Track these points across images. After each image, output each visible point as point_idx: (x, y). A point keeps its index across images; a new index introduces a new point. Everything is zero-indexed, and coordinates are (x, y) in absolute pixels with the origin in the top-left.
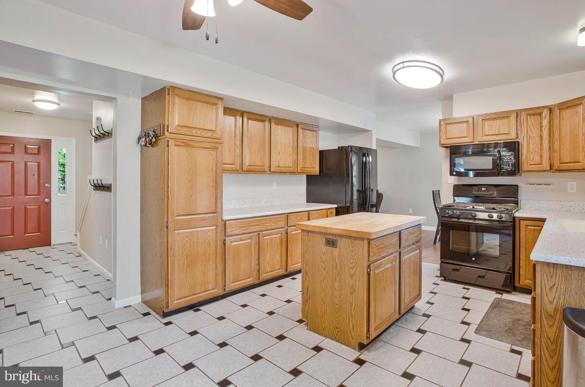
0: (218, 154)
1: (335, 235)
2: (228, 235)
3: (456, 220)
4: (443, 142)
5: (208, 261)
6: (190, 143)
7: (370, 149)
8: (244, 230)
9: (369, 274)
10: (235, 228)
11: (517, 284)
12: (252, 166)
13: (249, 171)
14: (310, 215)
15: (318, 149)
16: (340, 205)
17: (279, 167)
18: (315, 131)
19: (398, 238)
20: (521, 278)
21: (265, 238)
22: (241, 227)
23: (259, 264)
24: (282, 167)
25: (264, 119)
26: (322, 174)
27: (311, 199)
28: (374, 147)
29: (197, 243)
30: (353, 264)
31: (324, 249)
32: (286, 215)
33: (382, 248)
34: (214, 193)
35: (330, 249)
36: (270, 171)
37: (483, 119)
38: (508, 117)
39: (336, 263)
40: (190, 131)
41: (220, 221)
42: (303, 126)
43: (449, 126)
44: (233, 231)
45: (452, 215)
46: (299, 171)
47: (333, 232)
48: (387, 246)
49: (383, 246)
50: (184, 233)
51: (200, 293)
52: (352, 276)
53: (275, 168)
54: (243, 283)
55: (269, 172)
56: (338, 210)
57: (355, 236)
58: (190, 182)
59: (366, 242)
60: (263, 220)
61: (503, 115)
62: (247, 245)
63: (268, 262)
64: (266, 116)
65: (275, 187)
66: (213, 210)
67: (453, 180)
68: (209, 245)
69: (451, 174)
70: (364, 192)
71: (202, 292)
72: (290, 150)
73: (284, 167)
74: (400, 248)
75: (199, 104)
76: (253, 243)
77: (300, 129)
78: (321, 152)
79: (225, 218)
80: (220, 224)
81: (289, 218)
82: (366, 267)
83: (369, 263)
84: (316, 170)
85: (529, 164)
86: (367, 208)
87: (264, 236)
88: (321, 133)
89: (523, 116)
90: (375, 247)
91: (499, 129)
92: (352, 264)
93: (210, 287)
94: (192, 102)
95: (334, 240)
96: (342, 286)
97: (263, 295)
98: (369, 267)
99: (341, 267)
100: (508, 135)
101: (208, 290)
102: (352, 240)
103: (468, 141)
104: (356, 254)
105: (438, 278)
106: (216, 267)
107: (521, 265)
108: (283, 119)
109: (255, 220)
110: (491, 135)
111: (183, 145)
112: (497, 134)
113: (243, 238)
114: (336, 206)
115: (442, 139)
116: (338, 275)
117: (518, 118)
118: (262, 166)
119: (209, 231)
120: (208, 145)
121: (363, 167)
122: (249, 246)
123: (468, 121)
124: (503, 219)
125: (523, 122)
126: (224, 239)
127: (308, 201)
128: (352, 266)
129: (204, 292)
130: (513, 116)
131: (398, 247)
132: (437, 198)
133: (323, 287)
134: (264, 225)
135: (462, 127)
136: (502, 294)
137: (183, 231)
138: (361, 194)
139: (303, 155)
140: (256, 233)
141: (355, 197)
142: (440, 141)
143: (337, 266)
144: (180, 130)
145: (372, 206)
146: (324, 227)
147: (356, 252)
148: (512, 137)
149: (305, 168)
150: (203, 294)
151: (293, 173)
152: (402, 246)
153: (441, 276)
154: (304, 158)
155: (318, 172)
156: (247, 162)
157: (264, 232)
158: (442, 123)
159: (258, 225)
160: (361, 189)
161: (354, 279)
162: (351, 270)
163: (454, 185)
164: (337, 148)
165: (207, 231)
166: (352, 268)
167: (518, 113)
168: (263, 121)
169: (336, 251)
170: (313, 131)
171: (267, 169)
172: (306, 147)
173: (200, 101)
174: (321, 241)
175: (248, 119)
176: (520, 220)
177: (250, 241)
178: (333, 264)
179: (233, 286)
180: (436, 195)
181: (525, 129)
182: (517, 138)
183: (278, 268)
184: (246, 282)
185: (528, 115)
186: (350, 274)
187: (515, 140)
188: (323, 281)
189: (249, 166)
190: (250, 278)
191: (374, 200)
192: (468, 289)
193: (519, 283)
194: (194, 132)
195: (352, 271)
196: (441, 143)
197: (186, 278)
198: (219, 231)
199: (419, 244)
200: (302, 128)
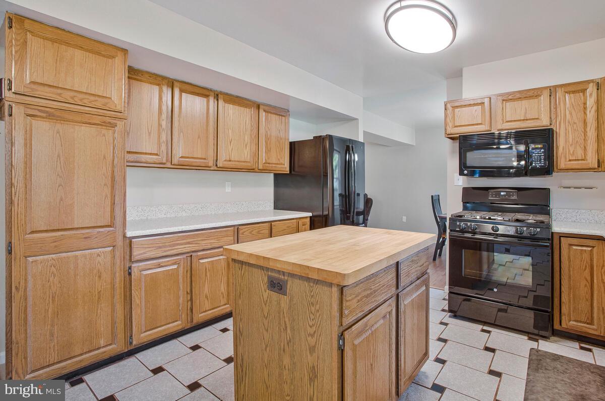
0: (116, 135)
1: (284, 273)
2: (135, 260)
3: (469, 235)
4: (450, 130)
5: (98, 301)
6: (58, 113)
7: (356, 141)
8: (165, 251)
9: (342, 351)
10: (147, 250)
11: (557, 326)
12: (188, 158)
13: (182, 166)
14: (273, 227)
15: (289, 139)
16: (315, 214)
17: (230, 161)
18: (284, 116)
19: (394, 274)
20: (563, 318)
21: (202, 261)
22: (160, 247)
23: (191, 299)
24: (235, 161)
25: (208, 93)
26: (293, 173)
27: (279, 204)
28: (361, 139)
29: (75, 275)
30: (314, 328)
31: (266, 295)
32: (236, 227)
33: (367, 297)
34: (109, 196)
35: (275, 296)
36: (216, 165)
37: (503, 100)
38: (538, 96)
39: (285, 322)
40: (60, 95)
41: (121, 238)
42: (266, 108)
43: (458, 109)
44: (144, 253)
45: (465, 228)
46: (261, 167)
47: (279, 266)
48: (375, 291)
49: (369, 292)
50: (48, 261)
51: (81, 354)
52: (312, 349)
53: (225, 162)
54: (165, 330)
55: (216, 168)
56: (314, 220)
57: (315, 277)
58: (60, 177)
59: (335, 290)
60: (197, 234)
61: (531, 94)
62: (170, 272)
63: (206, 297)
64: (211, 90)
65: (228, 189)
66: (107, 221)
67: (461, 182)
68: (100, 277)
69: (461, 173)
70: (347, 197)
71: (86, 353)
72: (247, 138)
73: (238, 161)
74: (397, 288)
75: (78, 53)
76: (181, 269)
77: (261, 111)
78: (292, 145)
79: (129, 234)
80: (120, 242)
81: (241, 232)
82: (335, 336)
83: (342, 329)
84: (285, 168)
85: (568, 160)
86: (351, 217)
87: (200, 259)
88: (292, 120)
89: (559, 94)
90: (353, 299)
91: (526, 113)
92: (311, 327)
93: (102, 343)
94: (63, 47)
95: (281, 280)
96: (294, 363)
97: (195, 348)
98: (341, 336)
99: (293, 329)
100: (539, 121)
101: (99, 348)
102: (312, 284)
103: (484, 129)
104: (318, 311)
105: (445, 313)
106: (113, 310)
107: (563, 299)
108: (237, 97)
109: (183, 236)
110: (515, 121)
111: (44, 115)
112: (523, 120)
113: (162, 262)
114: (310, 214)
115: (448, 128)
116: (288, 343)
117: (552, 97)
118: (205, 159)
119: (98, 255)
120: (97, 120)
121: (347, 167)
122: (172, 275)
123: (483, 103)
124: (524, 235)
125: (559, 103)
126: (128, 266)
127: (276, 207)
128: (311, 331)
129: (90, 351)
130: (546, 94)
131: (394, 289)
132: (436, 205)
133: (266, 362)
134: (198, 242)
135: (476, 111)
136: (537, 341)
137: (46, 257)
138: (344, 199)
139: (267, 147)
140: (185, 256)
141: (337, 202)
142: (446, 129)
143: (286, 327)
144: (37, 90)
145: (359, 214)
146: (264, 258)
147: (317, 307)
148: (544, 122)
149: (269, 163)
150: (87, 355)
151: (251, 170)
152: (402, 285)
153: (450, 311)
154: (268, 151)
155: (288, 169)
156: (180, 152)
157: (199, 253)
158: (449, 106)
159: (189, 243)
160: (344, 193)
161: (315, 355)
162: (309, 339)
163: (464, 188)
164: (312, 138)
165: (96, 255)
166: (312, 335)
167: (552, 91)
168: (207, 96)
169: (284, 299)
170: (282, 116)
171: (211, 163)
172: (271, 136)
173: (81, 48)
174: (260, 280)
175: (181, 91)
176: (560, 237)
177: (175, 267)
178: (279, 323)
179: (146, 336)
180: (435, 202)
181: (562, 112)
182: (551, 124)
183: (222, 303)
184: (168, 329)
185: (566, 92)
186: (309, 345)
187: (548, 128)
188: (266, 349)
189: (182, 157)
190: (177, 321)
191: (361, 206)
192: (489, 332)
193: (561, 324)
194: (67, 95)
195: (312, 341)
196: (447, 132)
197: (52, 335)
198: (118, 254)
199: (426, 276)
200: (264, 111)
